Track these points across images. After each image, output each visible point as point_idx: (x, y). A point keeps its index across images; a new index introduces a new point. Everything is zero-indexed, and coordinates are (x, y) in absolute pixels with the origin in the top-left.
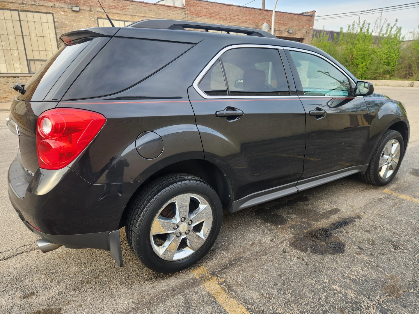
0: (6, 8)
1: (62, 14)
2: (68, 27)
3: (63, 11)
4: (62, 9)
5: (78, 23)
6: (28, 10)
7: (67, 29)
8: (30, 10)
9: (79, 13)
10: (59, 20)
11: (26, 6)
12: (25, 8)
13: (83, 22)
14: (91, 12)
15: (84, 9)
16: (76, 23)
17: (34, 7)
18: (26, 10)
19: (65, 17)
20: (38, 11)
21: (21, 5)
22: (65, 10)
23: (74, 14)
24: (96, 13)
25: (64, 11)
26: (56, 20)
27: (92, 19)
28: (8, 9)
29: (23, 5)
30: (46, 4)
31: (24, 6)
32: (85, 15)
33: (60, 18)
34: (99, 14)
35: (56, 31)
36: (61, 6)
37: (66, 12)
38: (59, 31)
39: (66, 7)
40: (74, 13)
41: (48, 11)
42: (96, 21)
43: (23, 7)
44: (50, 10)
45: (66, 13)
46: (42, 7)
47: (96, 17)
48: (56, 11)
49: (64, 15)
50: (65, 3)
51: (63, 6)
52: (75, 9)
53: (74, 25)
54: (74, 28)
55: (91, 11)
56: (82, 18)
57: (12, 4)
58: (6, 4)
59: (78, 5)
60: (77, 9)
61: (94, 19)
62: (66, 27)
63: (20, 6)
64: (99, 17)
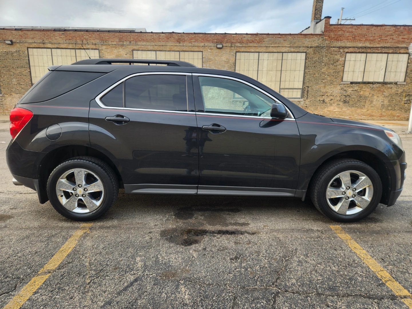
0: (172, 50)
1: (209, 51)
2: (212, 61)
3: (210, 49)
4: (210, 48)
5: (220, 58)
6: (186, 50)
7: (211, 63)
8: (187, 50)
9: (222, 50)
10: (206, 56)
11: (185, 47)
12: (184, 49)
13: (224, 56)
14: (231, 48)
15: (227, 45)
16: (218, 58)
17: (190, 47)
18: (185, 50)
19: (211, 53)
20: (192, 50)
21: (182, 47)
22: (212, 48)
23: (218, 50)
24: (235, 48)
25: (211, 49)
26: (204, 56)
27: (231, 53)
28: (173, 51)
29: (183, 47)
30: (199, 45)
31: (184, 47)
32: (227, 50)
33: (207, 55)
34: (238, 48)
35: (202, 65)
36: (209, 45)
37: (212, 49)
38: (205, 65)
39: (213, 45)
40: (218, 49)
41: (200, 50)
42: (235, 55)
43: (182, 49)
44: (201, 49)
45: (212, 50)
46: (196, 47)
47: (235, 51)
48: (205, 49)
49: (210, 52)
50: (212, 42)
51: (211, 45)
52: (219, 46)
53: (217, 59)
54: (216, 62)
55: (232, 47)
56: (224, 53)
57: (176, 47)
58: (172, 47)
59: (222, 43)
60: (220, 46)
61: (233, 53)
62: (210, 62)
63: (181, 48)
64: (237, 51)
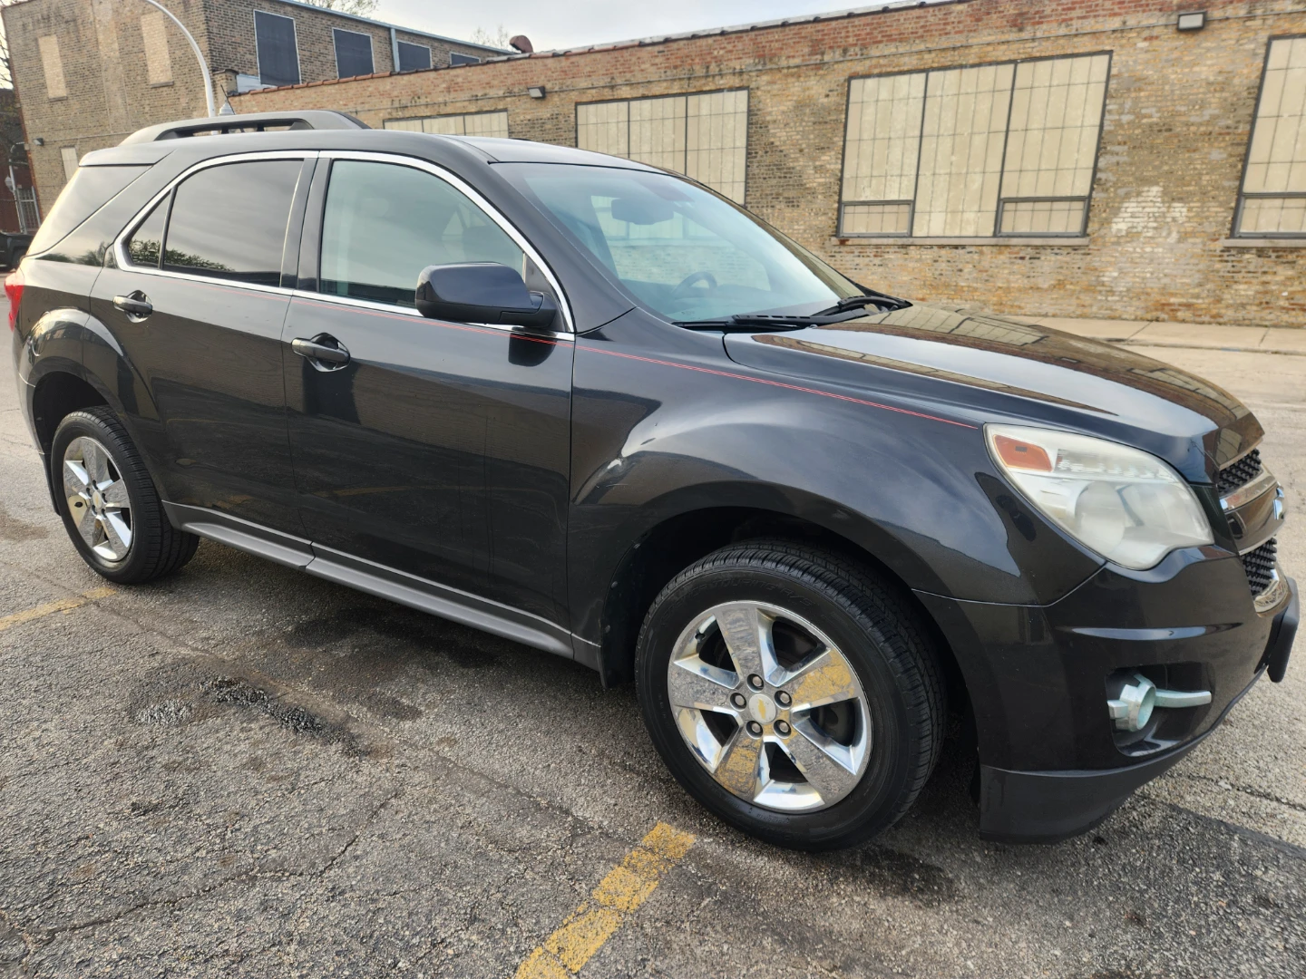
0: (988, 59)
1: (1142, 49)
2: (1149, 88)
3: (1145, 39)
4: (1146, 33)
5: (1187, 70)
6: (1043, 54)
7: (1142, 94)
8: (1047, 54)
9: (1202, 35)
10: (1124, 70)
11: (1040, 44)
12: (1035, 50)
13: (1209, 62)
14: (1248, 23)
15: (1227, 15)
16: (1179, 71)
17: (1062, 41)
18: (1038, 55)
19: (1148, 56)
20: (1069, 52)
21: (1027, 45)
22: (1155, 32)
23: (1182, 41)
24: (1270, 22)
25: (1150, 38)
26: (1114, 71)
27: (1247, 47)
28: (990, 64)
29: (1031, 45)
30: (1099, 27)
31: (1036, 44)
32: (1224, 36)
33: (1131, 63)
34: (1281, 22)
35: (1104, 105)
36: (1145, 23)
37: (1157, 37)
38: (1115, 104)
39: (1163, 21)
40: (1182, 36)
41: (1100, 48)
42: (1262, 51)
43: (1030, 50)
44: (1106, 42)
45: (1155, 43)
46: (1086, 38)
47: (1263, 37)
48: (1124, 41)
49: (1147, 51)
50: (1161, 10)
51: (1153, 21)
52: (1187, 22)
53: (1173, 77)
54: (1167, 87)
55: (1250, 17)
56: (1208, 50)
57: (1004, 47)
58: (990, 48)
59: (1203, 8)
60: (1196, 21)
61: (1252, 46)
62: (1140, 90)
63: (1024, 48)
64: (1277, 32)
